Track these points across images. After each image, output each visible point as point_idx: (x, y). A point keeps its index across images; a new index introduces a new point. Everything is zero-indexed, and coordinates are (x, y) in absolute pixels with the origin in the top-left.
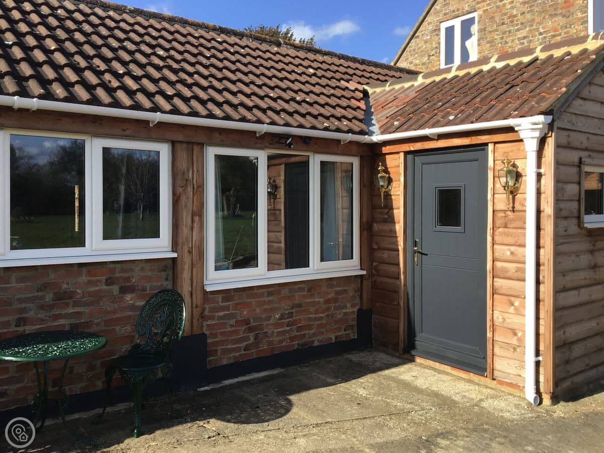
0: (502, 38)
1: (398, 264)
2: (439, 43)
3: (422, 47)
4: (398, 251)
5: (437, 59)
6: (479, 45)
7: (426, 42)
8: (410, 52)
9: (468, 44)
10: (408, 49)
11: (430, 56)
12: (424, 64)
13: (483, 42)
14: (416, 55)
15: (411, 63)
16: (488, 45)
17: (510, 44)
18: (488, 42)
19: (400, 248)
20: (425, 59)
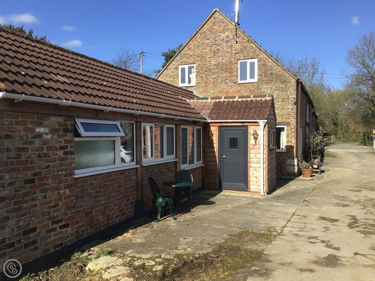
0: (206, 77)
1: (216, 162)
2: (178, 74)
3: (170, 74)
4: (216, 157)
5: (177, 80)
6: (196, 77)
7: (172, 72)
8: (164, 75)
9: (191, 76)
10: (163, 73)
11: (174, 78)
12: (171, 81)
13: (198, 77)
14: (167, 77)
15: (165, 80)
16: (200, 78)
17: (209, 79)
18: (201, 77)
19: (217, 156)
20: (172, 79)
